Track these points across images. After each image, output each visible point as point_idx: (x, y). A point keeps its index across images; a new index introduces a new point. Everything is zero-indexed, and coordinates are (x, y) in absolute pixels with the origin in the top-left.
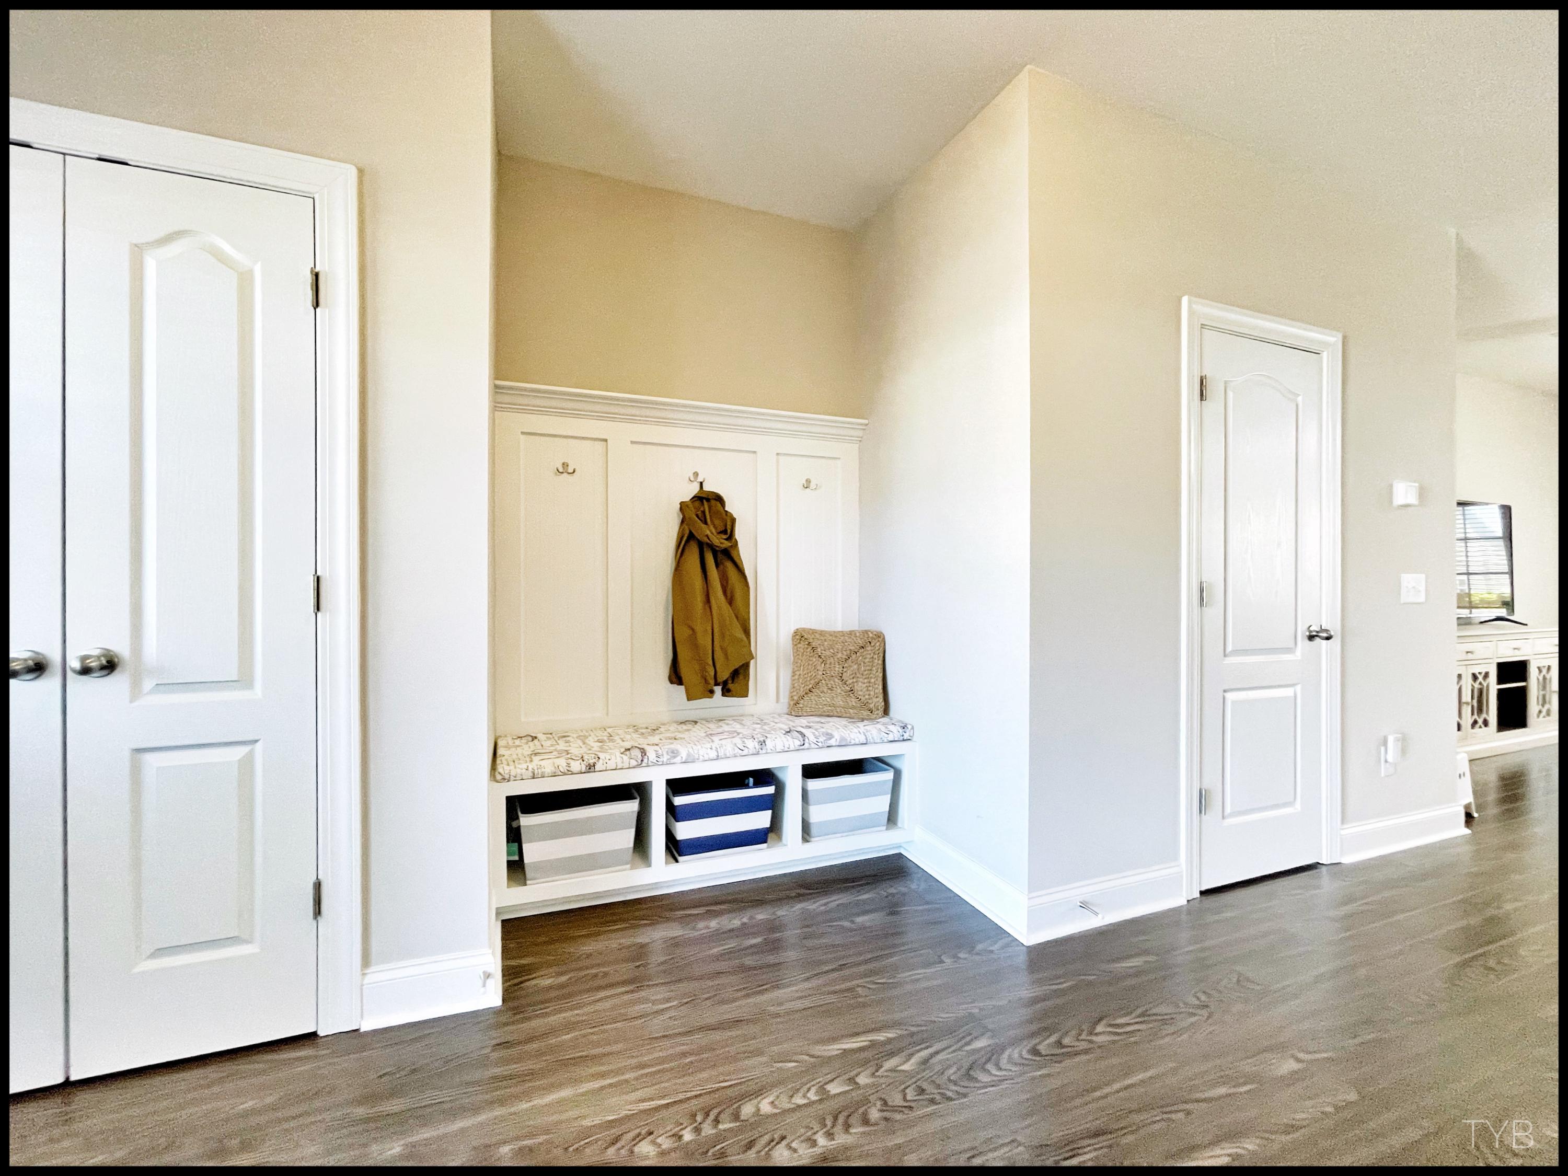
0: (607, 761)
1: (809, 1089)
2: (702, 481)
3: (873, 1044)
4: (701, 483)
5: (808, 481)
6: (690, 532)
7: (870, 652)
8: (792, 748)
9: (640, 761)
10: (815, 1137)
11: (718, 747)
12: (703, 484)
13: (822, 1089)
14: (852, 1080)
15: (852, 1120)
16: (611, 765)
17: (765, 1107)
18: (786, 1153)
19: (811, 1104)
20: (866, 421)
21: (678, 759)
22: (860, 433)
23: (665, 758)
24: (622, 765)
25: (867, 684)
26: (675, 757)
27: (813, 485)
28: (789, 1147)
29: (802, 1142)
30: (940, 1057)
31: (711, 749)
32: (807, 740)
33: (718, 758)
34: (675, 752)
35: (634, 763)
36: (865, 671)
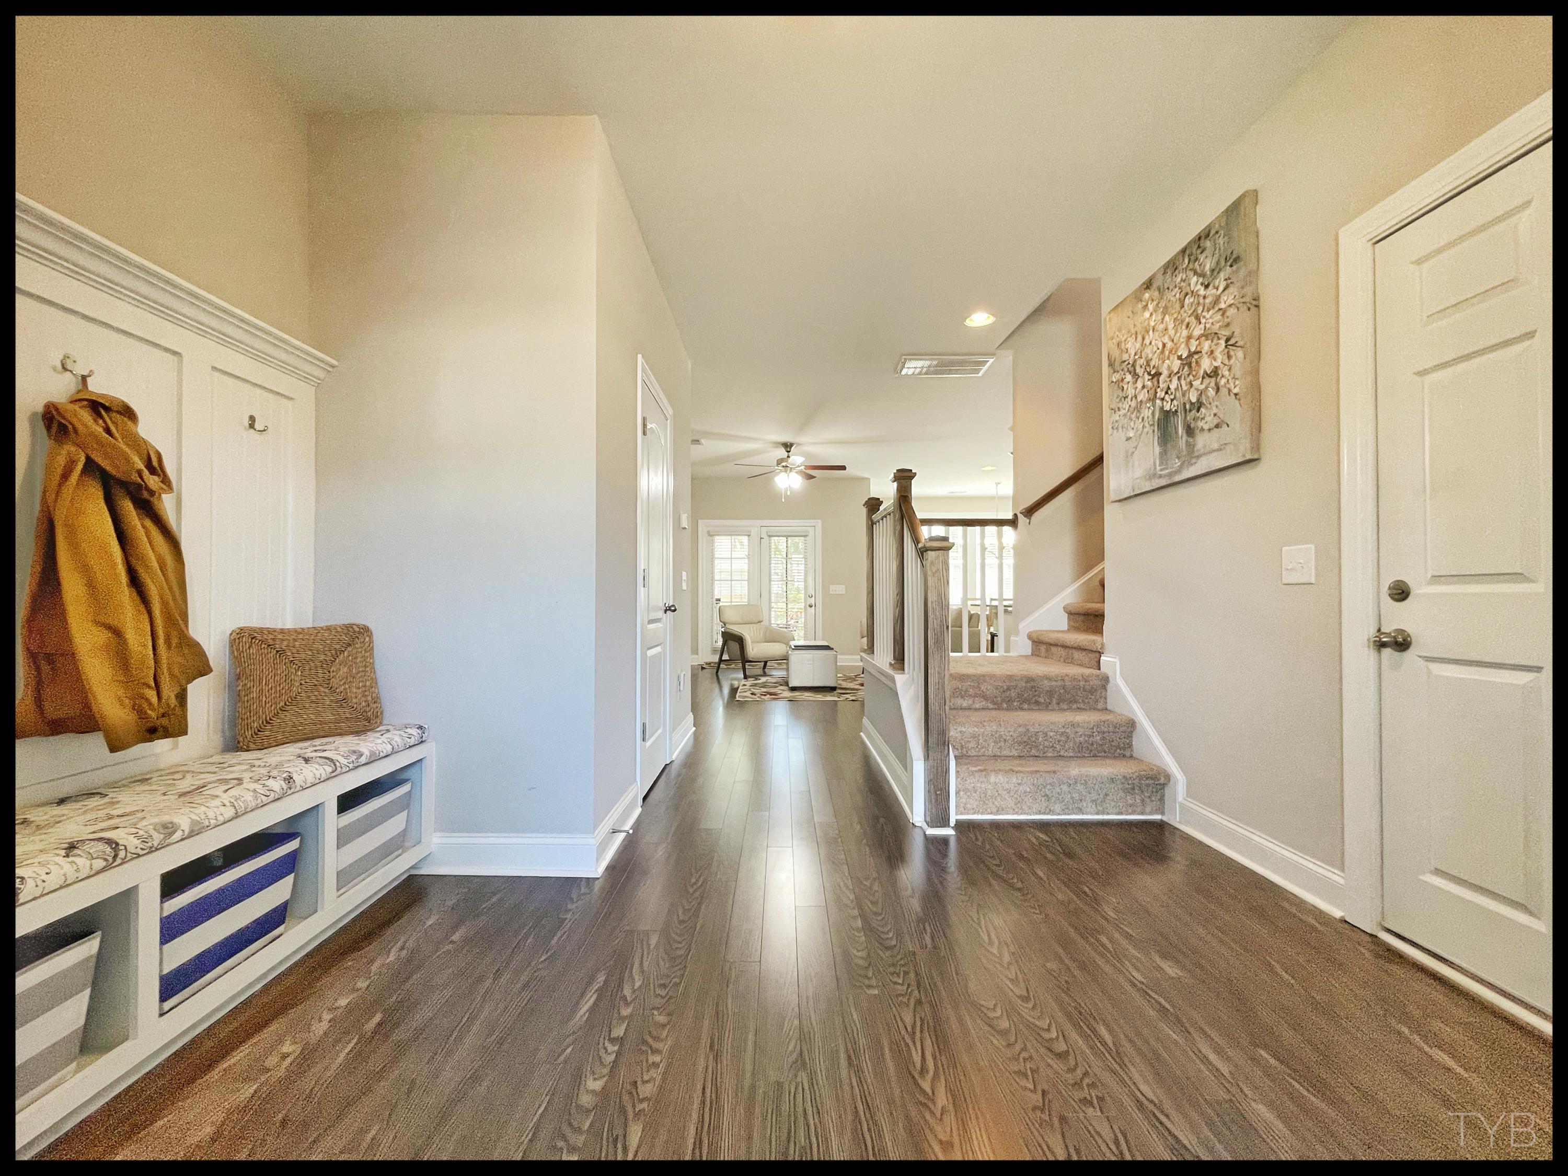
0: (44, 877)
1: (605, 1049)
2: (85, 373)
3: (600, 991)
4: (84, 378)
5: (252, 419)
6: (88, 458)
7: (360, 650)
8: (324, 776)
9: (110, 859)
10: (650, 1061)
11: (233, 800)
12: (89, 380)
13: (612, 1041)
14: (623, 1019)
15: (655, 1033)
16: (54, 880)
17: (595, 1085)
18: (649, 1086)
19: (618, 1054)
20: (335, 362)
21: (178, 835)
22: (322, 374)
23: (157, 838)
24: (77, 875)
25: (364, 689)
26: (171, 834)
27: (258, 426)
28: (644, 1082)
29: (648, 1071)
30: (646, 964)
31: (224, 806)
32: (338, 764)
33: (237, 816)
34: (170, 826)
35: (99, 864)
36: (359, 672)
